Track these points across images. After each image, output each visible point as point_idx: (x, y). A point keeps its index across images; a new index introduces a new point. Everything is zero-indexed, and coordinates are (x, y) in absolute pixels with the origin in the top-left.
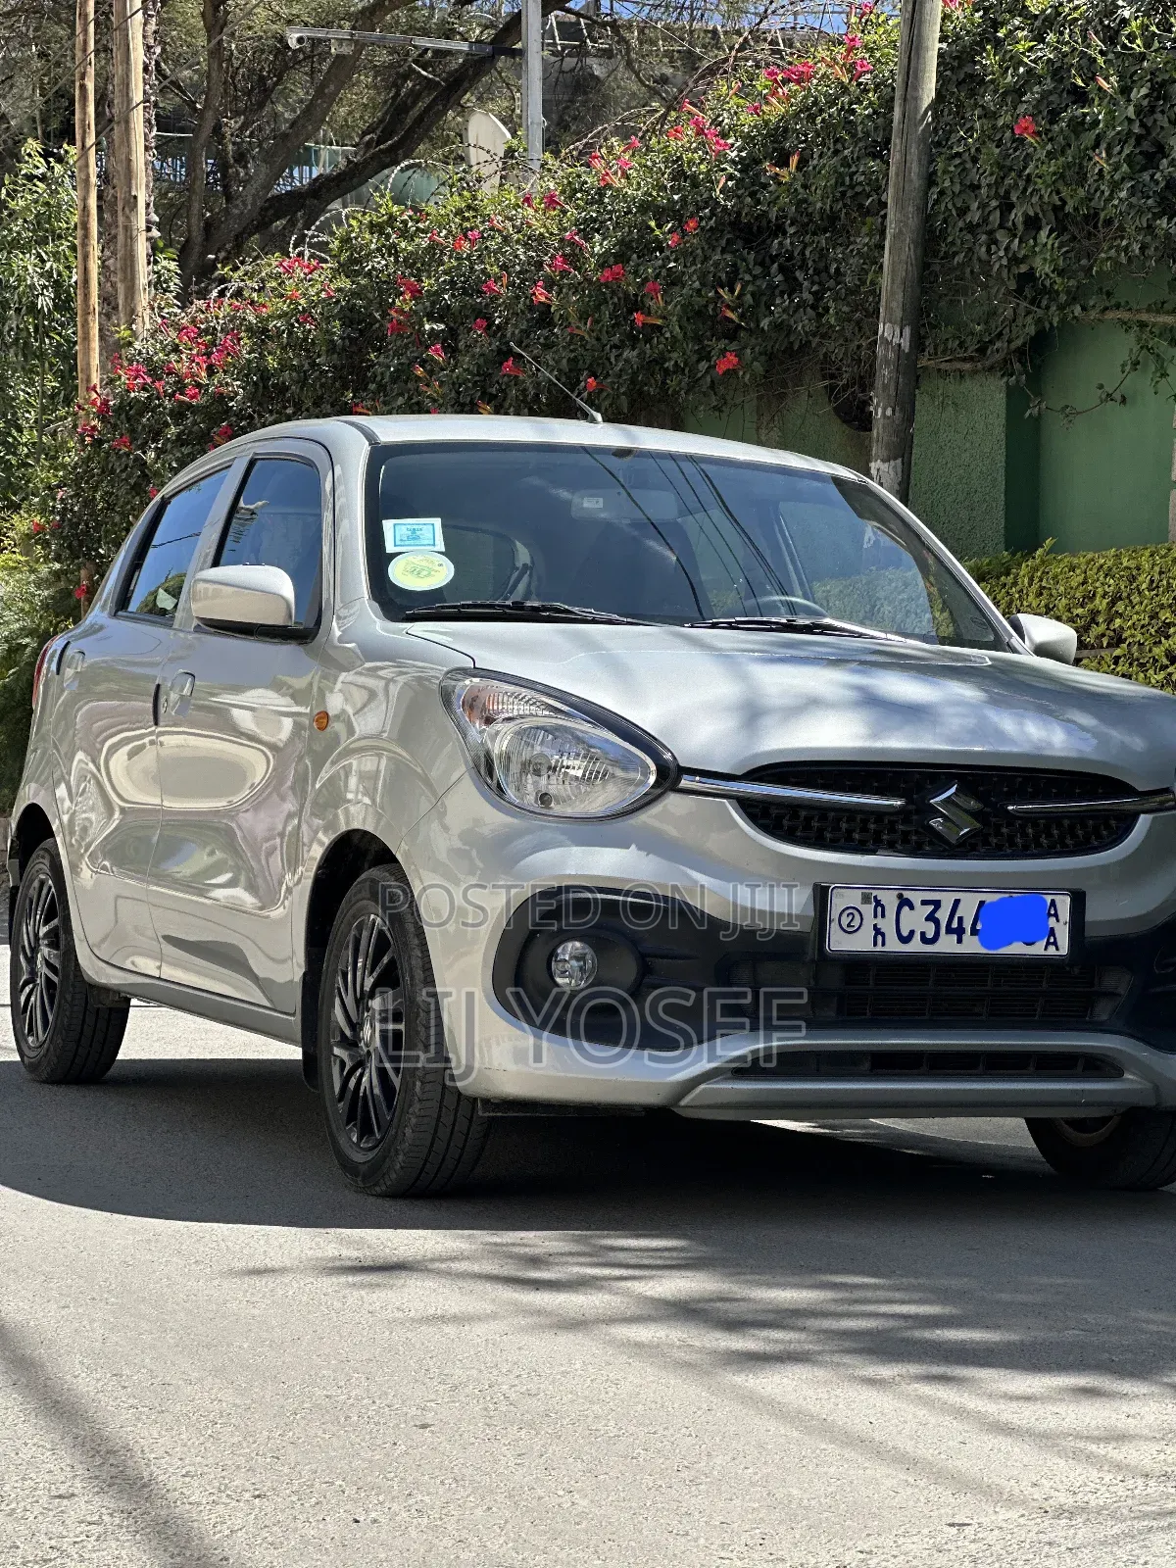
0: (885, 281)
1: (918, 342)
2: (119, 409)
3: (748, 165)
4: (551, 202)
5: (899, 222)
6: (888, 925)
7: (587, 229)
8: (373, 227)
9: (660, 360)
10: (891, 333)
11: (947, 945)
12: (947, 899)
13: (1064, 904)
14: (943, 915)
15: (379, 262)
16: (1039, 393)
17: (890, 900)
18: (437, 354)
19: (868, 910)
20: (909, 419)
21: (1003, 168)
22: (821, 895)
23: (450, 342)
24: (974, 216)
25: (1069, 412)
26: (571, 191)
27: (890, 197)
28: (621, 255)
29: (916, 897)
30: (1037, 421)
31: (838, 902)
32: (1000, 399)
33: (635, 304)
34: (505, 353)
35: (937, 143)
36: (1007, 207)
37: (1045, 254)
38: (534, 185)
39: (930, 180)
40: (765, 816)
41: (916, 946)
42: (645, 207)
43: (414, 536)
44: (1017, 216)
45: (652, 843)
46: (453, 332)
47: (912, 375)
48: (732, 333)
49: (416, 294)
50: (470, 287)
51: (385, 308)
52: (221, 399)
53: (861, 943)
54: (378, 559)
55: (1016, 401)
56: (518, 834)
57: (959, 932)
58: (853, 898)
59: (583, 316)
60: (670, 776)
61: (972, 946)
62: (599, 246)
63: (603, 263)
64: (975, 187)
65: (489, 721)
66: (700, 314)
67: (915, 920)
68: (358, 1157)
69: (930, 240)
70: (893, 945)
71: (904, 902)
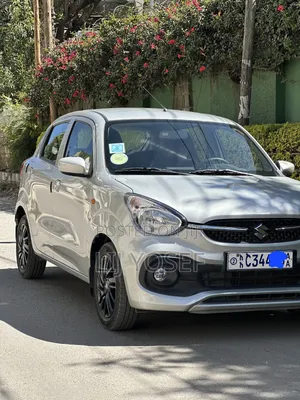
0: (244, 48)
1: (253, 63)
2: (46, 70)
3: (207, 13)
4: (156, 20)
5: (247, 31)
6: (244, 262)
7: (166, 27)
8: (110, 24)
9: (185, 65)
10: (246, 62)
11: (260, 266)
12: (260, 254)
13: (291, 254)
14: (258, 259)
15: (111, 33)
16: (285, 76)
17: (244, 255)
18: (126, 60)
19: (238, 258)
20: (250, 84)
21: (275, 19)
22: (226, 255)
23: (130, 56)
24: (267, 30)
25: (293, 82)
26: (161, 17)
27: (245, 24)
28: (174, 36)
29: (251, 254)
30: (284, 84)
31: (230, 256)
32: (275, 77)
33: (178, 50)
34: (145, 60)
35: (257, 11)
36: (276, 28)
37: (286, 42)
38: (152, 14)
39: (256, 21)
40: (211, 234)
41: (251, 267)
42: (181, 23)
43: (117, 148)
44: (279, 30)
45: (180, 242)
46: (131, 53)
47: (251, 71)
48: (203, 59)
49: (121, 43)
50: (135, 41)
51: (113, 46)
52: (72, 68)
53: (237, 267)
54: (108, 155)
55: (279, 79)
56: (145, 240)
57: (263, 263)
58: (234, 255)
59: (165, 52)
60: (185, 224)
61: (267, 266)
62: (169, 33)
63: (170, 38)
64: (267, 23)
65: (137, 207)
66: (195, 53)
67: (251, 260)
68: (105, 320)
69: (256, 36)
70: (245, 267)
71: (248, 256)
